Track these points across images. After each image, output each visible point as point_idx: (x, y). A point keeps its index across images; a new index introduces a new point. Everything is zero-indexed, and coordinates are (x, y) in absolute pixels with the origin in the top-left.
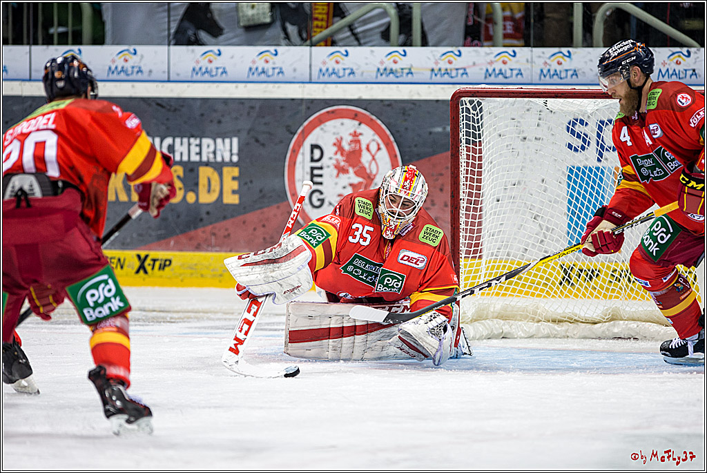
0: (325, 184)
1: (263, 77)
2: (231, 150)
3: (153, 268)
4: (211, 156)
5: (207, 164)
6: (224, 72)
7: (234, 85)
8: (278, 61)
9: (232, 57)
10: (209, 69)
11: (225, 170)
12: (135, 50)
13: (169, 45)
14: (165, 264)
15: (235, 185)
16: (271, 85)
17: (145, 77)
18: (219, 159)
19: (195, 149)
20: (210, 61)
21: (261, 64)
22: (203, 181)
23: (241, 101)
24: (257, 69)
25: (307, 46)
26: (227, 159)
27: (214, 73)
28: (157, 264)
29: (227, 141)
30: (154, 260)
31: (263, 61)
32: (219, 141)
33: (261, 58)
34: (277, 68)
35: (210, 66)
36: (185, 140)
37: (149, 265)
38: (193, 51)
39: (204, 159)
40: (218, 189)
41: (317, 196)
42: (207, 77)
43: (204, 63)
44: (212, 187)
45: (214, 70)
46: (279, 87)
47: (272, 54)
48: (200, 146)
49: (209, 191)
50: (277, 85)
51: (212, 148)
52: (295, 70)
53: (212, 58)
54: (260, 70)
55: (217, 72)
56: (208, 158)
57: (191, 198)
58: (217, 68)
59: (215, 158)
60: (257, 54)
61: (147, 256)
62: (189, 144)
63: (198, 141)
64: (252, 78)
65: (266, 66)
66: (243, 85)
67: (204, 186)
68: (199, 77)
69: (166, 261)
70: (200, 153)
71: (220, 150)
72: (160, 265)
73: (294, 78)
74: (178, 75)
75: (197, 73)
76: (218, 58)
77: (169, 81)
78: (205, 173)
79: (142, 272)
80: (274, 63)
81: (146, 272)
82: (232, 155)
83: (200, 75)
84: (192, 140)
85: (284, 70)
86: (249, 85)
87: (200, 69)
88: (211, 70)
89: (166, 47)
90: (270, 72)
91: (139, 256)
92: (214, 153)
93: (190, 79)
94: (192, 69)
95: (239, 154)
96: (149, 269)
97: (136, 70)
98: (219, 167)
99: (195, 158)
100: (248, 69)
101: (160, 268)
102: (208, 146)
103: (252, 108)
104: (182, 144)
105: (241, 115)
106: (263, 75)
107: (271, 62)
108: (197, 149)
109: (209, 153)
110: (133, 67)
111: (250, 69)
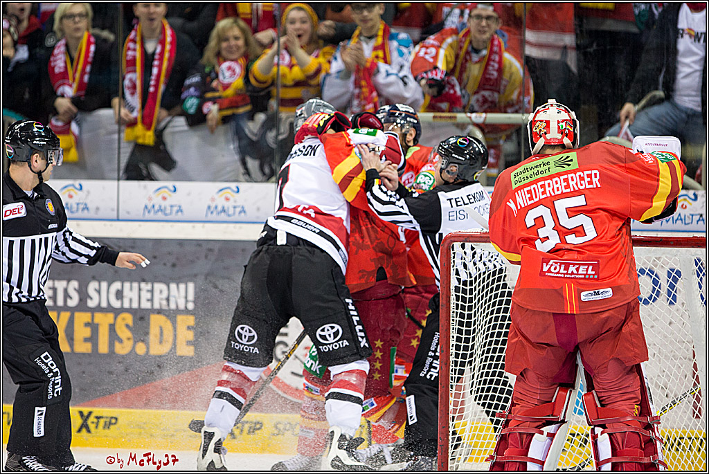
0: (290, 335)
1: (223, 216)
2: (186, 297)
3: (97, 427)
4: (164, 303)
5: (159, 312)
6: (180, 210)
7: (191, 225)
8: (240, 199)
9: (189, 194)
10: (163, 208)
11: (180, 318)
12: (80, 185)
13: (119, 180)
14: (111, 422)
15: (190, 335)
16: (232, 225)
17: (92, 214)
18: (173, 306)
19: (146, 295)
20: (164, 198)
21: (221, 202)
22: (154, 331)
23: (199, 243)
24: (216, 207)
25: (273, 182)
26: (182, 307)
27: (168, 211)
28: (102, 422)
29: (182, 286)
30: (98, 418)
31: (223, 198)
32: (173, 286)
33: (221, 196)
34: (239, 206)
35: (164, 204)
36: (135, 285)
37: (93, 423)
38: (145, 187)
39: (157, 306)
40: (171, 339)
41: (281, 349)
42: (160, 216)
43: (157, 201)
44: (165, 337)
45: (169, 208)
46: (241, 228)
47: (233, 191)
48: (152, 291)
49: (161, 342)
50: (238, 225)
51: (165, 295)
52: (258, 209)
53: (166, 195)
54: (220, 208)
55: (171, 210)
56: (160, 304)
57: (141, 349)
58: (172, 206)
59: (168, 305)
60: (217, 190)
61: (90, 413)
62: (140, 289)
63: (149, 286)
64: (210, 217)
65: (227, 204)
66: (201, 225)
67: (156, 336)
68: (152, 216)
69: (112, 418)
70: (151, 300)
71: (175, 297)
72: (106, 422)
73: (258, 217)
74: (128, 213)
75: (149, 212)
76: (173, 194)
77: (118, 220)
78: (156, 321)
79: (84, 430)
80: (235, 201)
81: (89, 431)
82: (187, 301)
83: (151, 214)
84: (143, 285)
85: (246, 209)
86: (207, 225)
87: (153, 206)
88: (165, 208)
89: (115, 183)
90: (231, 211)
91: (81, 413)
92: (168, 300)
93: (141, 218)
94: (143, 206)
95: (195, 302)
96: (92, 427)
97: (81, 207)
98: (171, 315)
99: (146, 305)
100: (206, 207)
101: (104, 428)
102: (161, 292)
103: (210, 250)
104: (131, 289)
105: (198, 258)
106: (223, 214)
107: (232, 199)
108: (149, 295)
109: (161, 299)
110: (78, 204)
111: (209, 207)
